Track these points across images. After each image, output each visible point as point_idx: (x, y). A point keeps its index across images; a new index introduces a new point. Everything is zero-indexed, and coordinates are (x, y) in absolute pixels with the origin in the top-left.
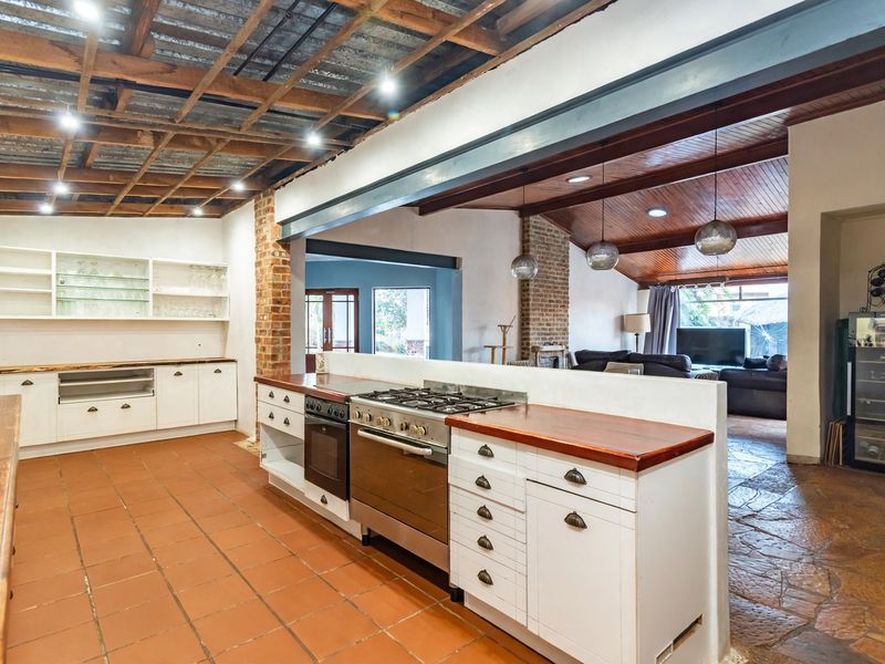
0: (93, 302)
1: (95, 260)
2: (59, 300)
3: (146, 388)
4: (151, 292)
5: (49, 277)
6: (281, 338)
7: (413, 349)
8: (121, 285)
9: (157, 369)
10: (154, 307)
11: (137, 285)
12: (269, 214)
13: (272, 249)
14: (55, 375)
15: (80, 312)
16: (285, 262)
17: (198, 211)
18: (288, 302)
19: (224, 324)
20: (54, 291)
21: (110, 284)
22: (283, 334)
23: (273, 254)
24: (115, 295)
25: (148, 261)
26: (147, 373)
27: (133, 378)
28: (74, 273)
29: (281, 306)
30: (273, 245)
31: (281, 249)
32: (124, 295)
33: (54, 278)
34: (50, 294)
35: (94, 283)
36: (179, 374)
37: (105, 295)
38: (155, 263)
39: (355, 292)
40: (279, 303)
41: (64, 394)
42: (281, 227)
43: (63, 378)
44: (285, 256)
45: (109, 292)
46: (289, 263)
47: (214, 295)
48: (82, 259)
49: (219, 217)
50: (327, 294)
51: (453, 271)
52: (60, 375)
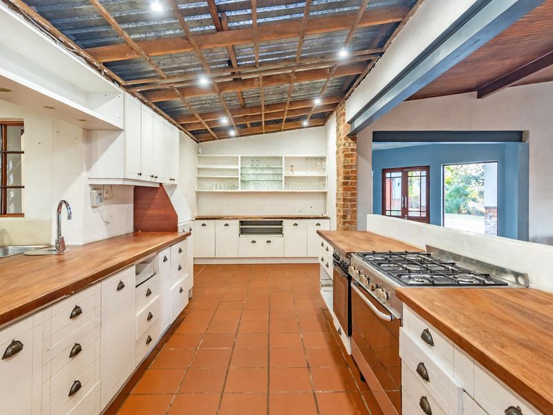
0: (256, 182)
1: (258, 159)
2: (242, 181)
3: (280, 232)
4: (284, 175)
5: (238, 169)
6: (349, 203)
7: (491, 214)
8: (271, 172)
9: (285, 221)
10: (285, 184)
11: (278, 172)
12: (342, 118)
13: (343, 142)
14: (237, 222)
15: (251, 188)
16: (352, 150)
17: (305, 123)
18: (355, 178)
19: (325, 193)
20: (239, 177)
21: (266, 172)
22: (350, 200)
23: (344, 145)
24: (267, 178)
25: (282, 158)
26: (280, 223)
27: (273, 226)
28: (249, 166)
29: (350, 181)
30: (345, 138)
31: (350, 141)
32: (271, 177)
33: (240, 170)
34: (238, 178)
35: (259, 171)
36: (296, 225)
37: (263, 178)
38: (285, 157)
39: (427, 168)
40: (348, 178)
41: (242, 232)
42: (350, 125)
43: (242, 223)
44: (353, 146)
45: (264, 176)
46: (356, 150)
47: (320, 175)
48: (253, 159)
49: (323, 125)
50: (405, 171)
51: (520, 144)
52: (240, 222)
